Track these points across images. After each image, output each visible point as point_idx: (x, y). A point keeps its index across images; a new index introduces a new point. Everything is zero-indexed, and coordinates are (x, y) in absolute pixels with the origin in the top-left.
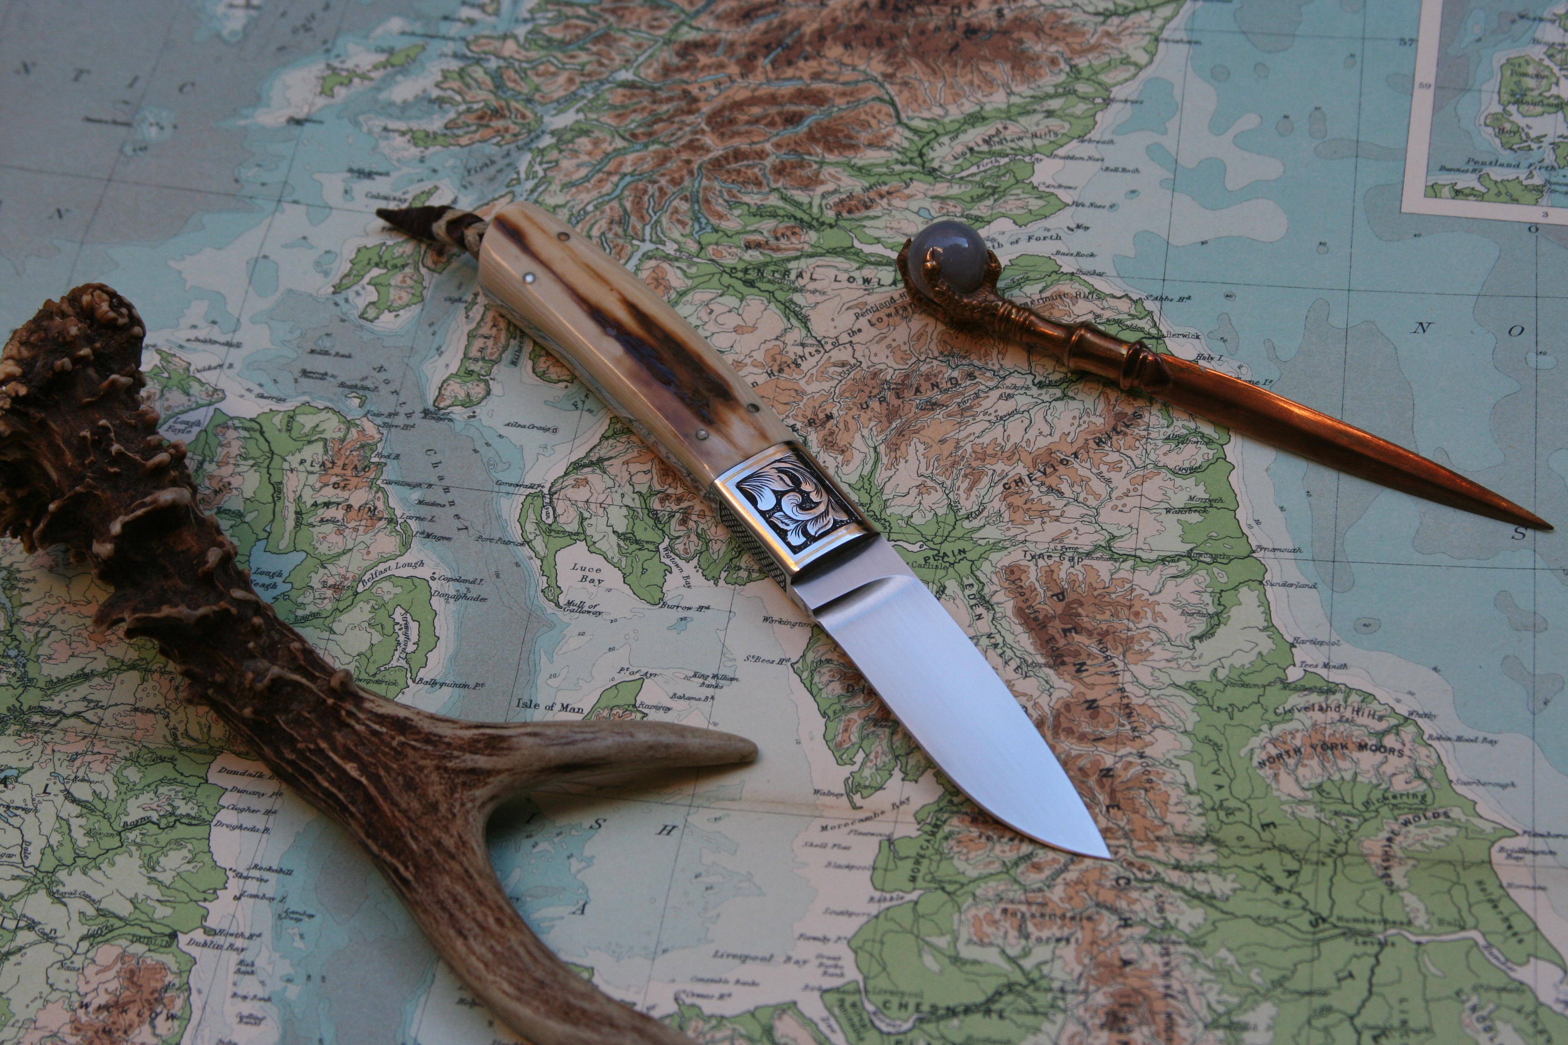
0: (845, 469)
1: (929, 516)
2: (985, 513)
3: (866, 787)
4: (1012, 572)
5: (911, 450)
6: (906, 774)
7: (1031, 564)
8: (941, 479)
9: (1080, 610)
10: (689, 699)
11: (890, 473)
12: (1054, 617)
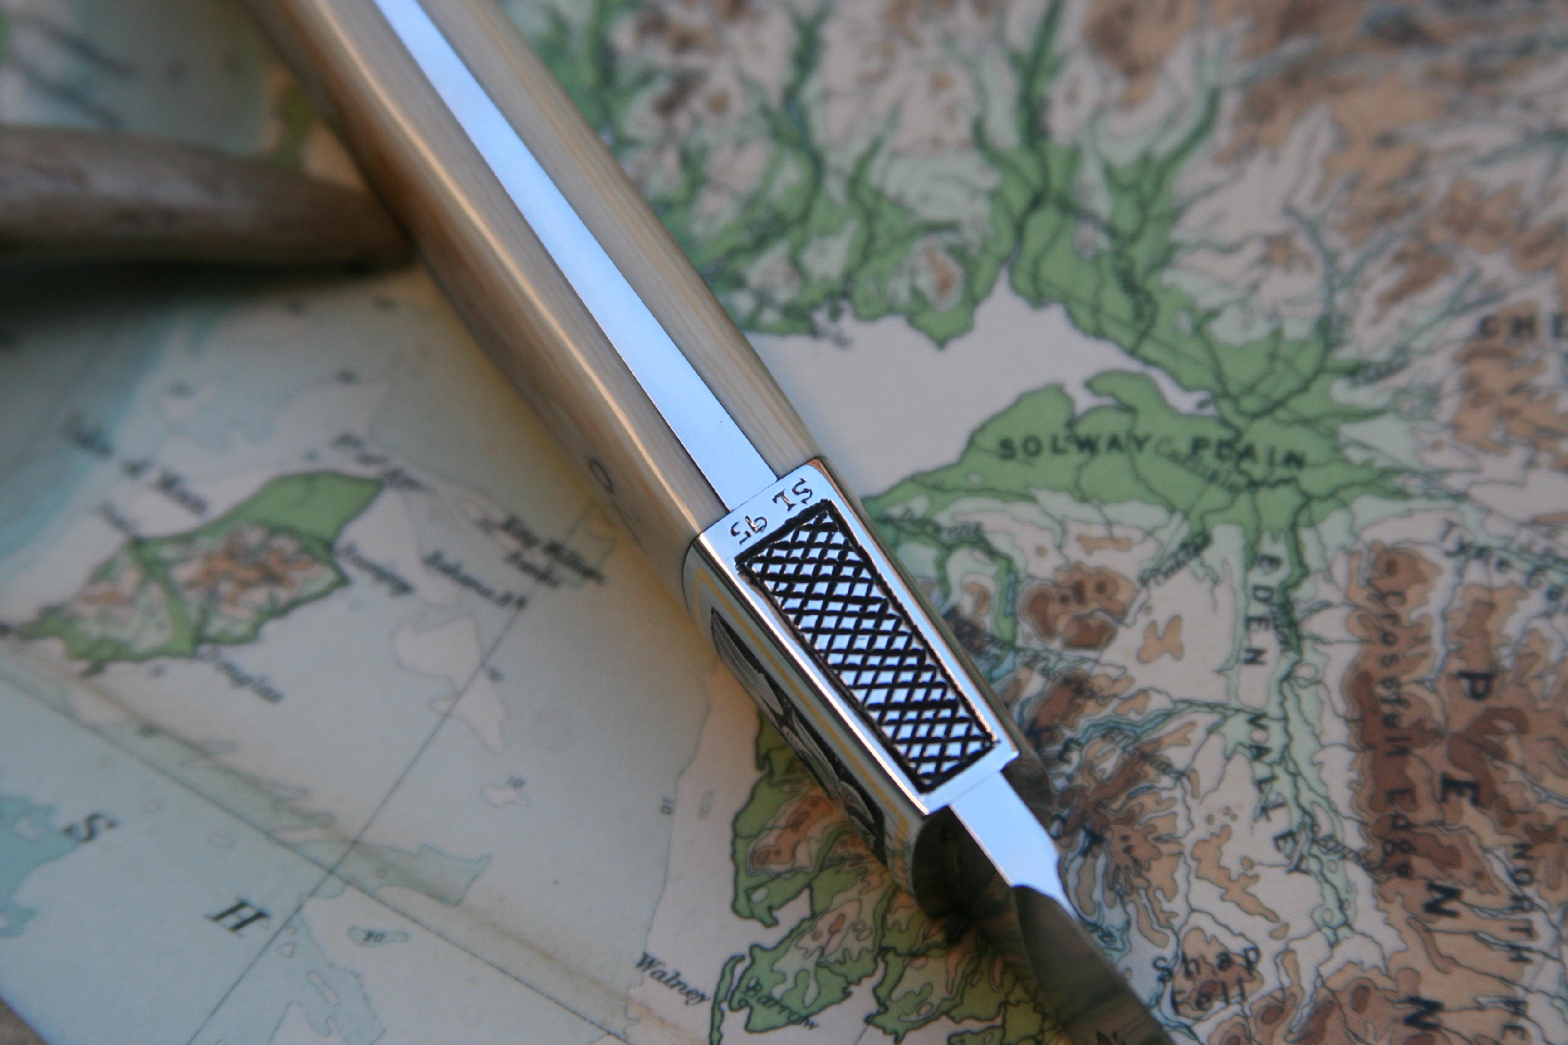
0: (1118, 123)
1: (1261, 330)
2: (1399, 380)
3: (769, 1001)
4: (1391, 568)
5: (1298, 136)
6: (883, 1006)
7: (1449, 565)
8: (1334, 240)
9: (1512, 744)
10: (468, 582)
11: (1219, 175)
12: (1437, 734)
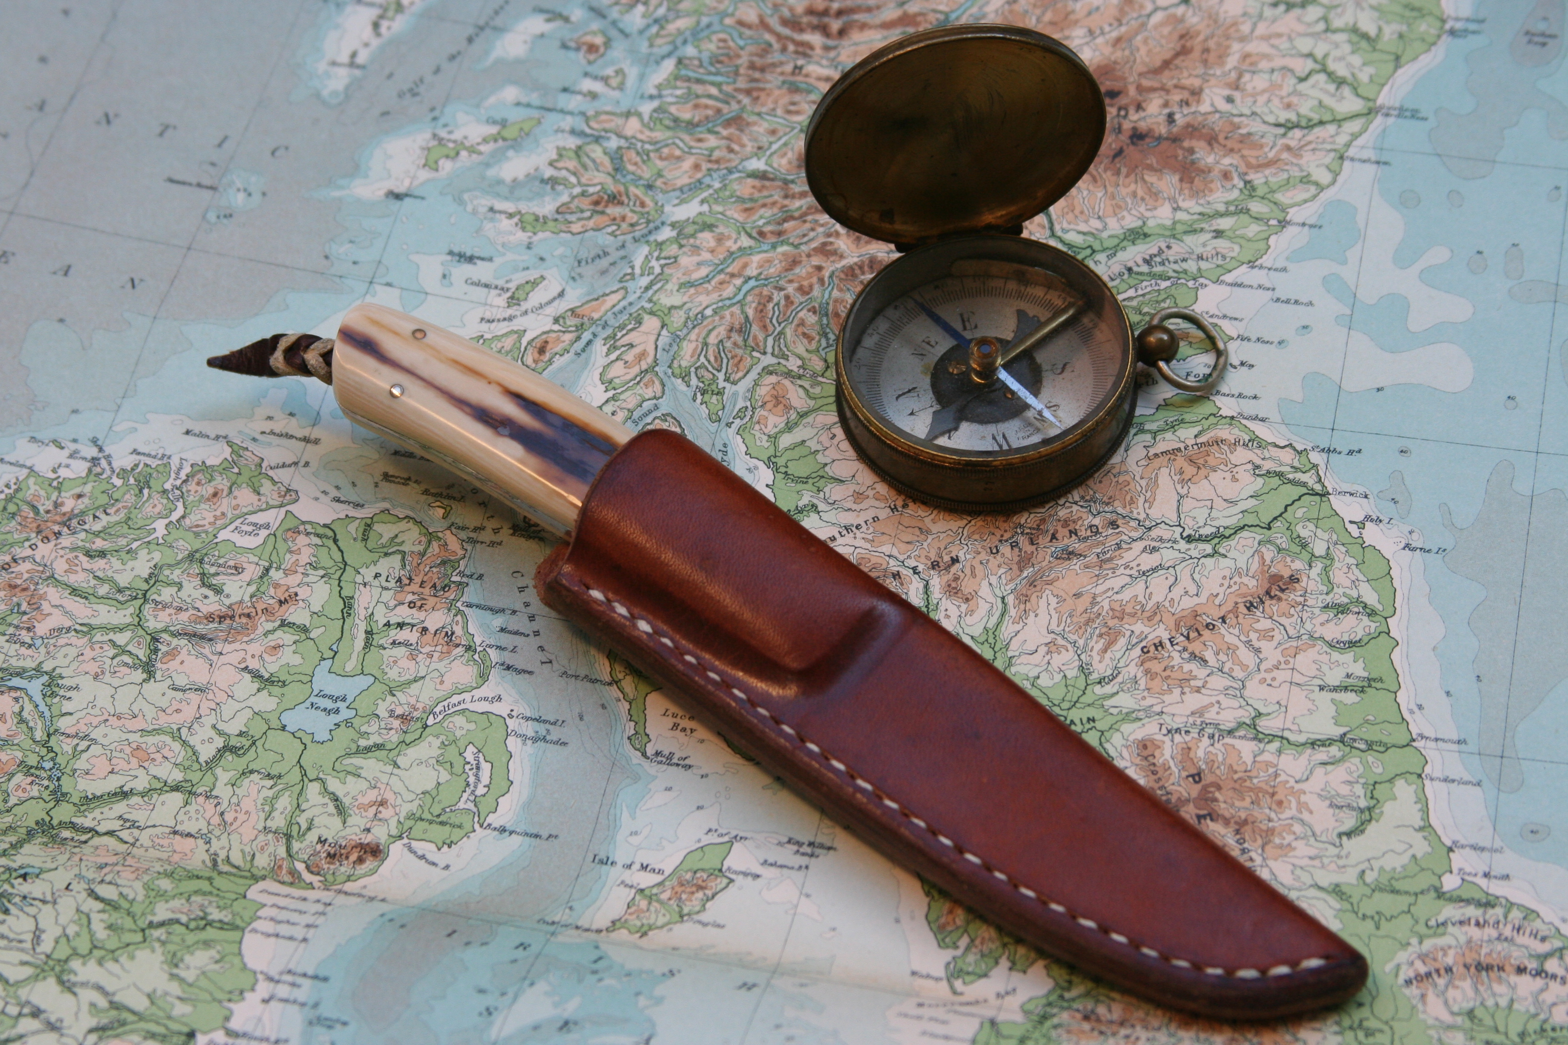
0: (969, 620)
1: (1058, 677)
2: (1119, 679)
3: (968, 973)
4: (1145, 747)
5: (1043, 603)
6: (1014, 963)
7: (1167, 739)
8: (1073, 637)
9: (1217, 795)
10: (781, 866)
11: (1018, 627)
12: (1188, 801)
